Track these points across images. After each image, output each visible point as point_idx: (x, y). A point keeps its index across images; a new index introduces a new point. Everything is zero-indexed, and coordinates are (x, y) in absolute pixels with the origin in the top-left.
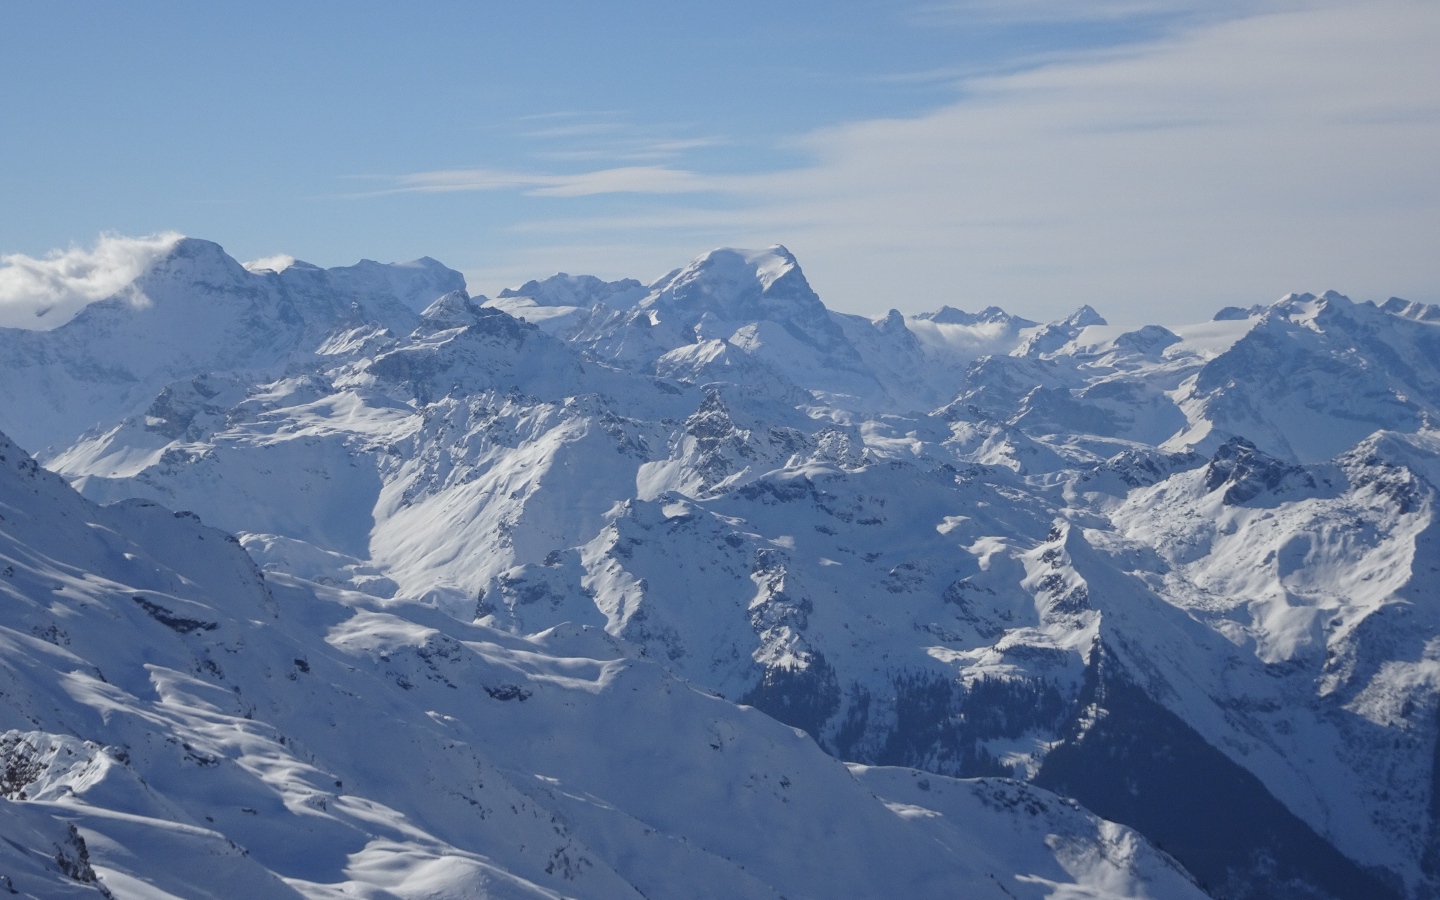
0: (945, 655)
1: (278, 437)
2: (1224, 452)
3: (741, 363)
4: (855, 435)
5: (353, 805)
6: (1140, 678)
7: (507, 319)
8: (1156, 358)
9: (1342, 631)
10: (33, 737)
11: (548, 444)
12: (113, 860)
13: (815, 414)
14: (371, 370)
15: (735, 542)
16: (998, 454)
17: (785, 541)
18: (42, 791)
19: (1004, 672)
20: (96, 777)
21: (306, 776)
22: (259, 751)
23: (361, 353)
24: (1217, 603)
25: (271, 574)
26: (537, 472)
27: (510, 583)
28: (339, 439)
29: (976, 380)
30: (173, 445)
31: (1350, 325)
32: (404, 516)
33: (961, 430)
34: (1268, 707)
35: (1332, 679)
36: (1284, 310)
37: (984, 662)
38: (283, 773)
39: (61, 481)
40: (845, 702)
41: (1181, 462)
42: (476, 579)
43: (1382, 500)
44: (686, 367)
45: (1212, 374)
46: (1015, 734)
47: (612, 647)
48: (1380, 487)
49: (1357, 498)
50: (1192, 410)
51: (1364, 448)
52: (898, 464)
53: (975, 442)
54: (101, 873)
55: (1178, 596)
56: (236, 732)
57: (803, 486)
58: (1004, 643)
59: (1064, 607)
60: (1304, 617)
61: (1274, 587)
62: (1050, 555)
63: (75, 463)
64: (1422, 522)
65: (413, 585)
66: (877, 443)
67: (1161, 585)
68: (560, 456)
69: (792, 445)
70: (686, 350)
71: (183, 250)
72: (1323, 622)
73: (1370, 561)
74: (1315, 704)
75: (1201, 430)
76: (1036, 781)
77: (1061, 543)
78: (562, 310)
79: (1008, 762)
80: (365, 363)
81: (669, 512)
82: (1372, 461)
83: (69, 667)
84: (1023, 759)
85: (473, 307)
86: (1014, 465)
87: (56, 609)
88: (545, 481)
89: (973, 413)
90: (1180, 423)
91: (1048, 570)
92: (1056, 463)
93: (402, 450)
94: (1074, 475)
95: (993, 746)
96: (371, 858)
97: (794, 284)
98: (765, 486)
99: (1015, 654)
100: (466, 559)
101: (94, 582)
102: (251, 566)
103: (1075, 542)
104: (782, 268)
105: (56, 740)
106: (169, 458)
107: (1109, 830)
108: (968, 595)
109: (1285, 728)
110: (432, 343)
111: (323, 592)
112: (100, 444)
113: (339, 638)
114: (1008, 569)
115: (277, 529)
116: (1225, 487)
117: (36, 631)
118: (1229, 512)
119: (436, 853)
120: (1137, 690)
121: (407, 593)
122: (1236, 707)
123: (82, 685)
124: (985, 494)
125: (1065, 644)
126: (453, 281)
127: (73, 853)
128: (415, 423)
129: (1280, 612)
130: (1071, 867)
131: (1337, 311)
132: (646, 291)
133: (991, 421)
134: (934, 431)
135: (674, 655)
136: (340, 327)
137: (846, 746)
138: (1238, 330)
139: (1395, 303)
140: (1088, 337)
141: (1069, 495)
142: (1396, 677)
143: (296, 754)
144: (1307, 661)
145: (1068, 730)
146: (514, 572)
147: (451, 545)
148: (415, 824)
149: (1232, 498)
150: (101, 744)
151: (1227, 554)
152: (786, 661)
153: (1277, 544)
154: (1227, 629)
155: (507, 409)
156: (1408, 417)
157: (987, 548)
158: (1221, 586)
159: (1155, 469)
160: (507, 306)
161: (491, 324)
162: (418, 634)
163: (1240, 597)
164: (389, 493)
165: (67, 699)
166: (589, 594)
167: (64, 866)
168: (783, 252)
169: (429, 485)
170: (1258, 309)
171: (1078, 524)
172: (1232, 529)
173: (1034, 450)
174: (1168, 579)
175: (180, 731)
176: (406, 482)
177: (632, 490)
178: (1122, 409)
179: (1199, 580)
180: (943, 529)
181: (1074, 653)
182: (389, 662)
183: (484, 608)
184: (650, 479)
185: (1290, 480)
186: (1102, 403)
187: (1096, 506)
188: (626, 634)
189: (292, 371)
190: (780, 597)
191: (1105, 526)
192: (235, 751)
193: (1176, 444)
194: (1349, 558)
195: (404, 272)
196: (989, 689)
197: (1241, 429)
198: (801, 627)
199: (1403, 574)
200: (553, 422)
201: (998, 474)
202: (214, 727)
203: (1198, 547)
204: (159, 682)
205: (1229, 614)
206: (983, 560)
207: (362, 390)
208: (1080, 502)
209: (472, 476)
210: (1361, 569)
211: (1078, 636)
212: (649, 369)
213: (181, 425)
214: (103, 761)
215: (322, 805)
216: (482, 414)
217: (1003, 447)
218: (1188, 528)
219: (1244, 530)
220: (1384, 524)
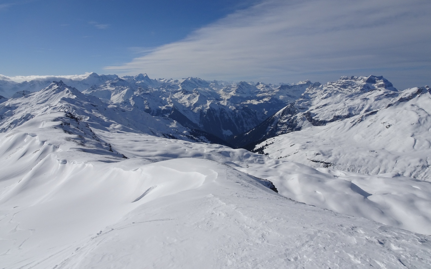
0: (160, 107)
1: (102, 90)
2: (183, 90)
3: (142, 83)
4: (152, 89)
5: (111, 121)
6: (176, 109)
7: (122, 80)
8: (177, 83)
9: (193, 105)
10: (82, 116)
11: (126, 90)
12: (91, 126)
13: (149, 87)
14: (110, 84)
15: (142, 98)
16: (164, 91)
17: (147, 98)
18: (83, 120)
19: (165, 108)
20: (88, 119)
21: (106, 119)
22: (102, 116)
23: (109, 82)
24: (183, 102)
25: (102, 101)
26: (125, 92)
27: (123, 102)
28: (108, 90)
29: (162, 84)
30: (93, 91)
31: (193, 80)
32: (114, 96)
33: (161, 89)
34: (187, 111)
35: (192, 108)
36: (187, 79)
37: (164, 108)
38: (104, 118)
39: (83, 94)
40: (152, 111)
41: (179, 91)
42: (120, 101)
43: (196, 94)
44: (138, 83)
45: (182, 84)
46: (166, 113)
47: (132, 107)
48: (195, 93)
49: (194, 94)
50: (180, 87)
51: (194, 90)
52: (156, 91)
53: (162, 89)
54: (90, 127)
55: (179, 102)
56: (100, 115)
57: (148, 93)
58: (165, 106)
59: (170, 103)
60: (190, 103)
61: (187, 101)
62: (169, 99)
63: (84, 92)
64: (199, 96)
65: (115, 102)
66: (154, 90)
67: (178, 101)
68: (127, 91)
69: (147, 90)
70: (138, 82)
71: (93, 74)
72: (191, 104)
73: (195, 99)
74: (191, 111)
75: (181, 88)
76: (168, 117)
77: (170, 98)
78: (127, 79)
79: (166, 116)
80: (110, 83)
81: (137, 96)
82: (195, 91)
83: (85, 110)
84: (167, 116)
85: (119, 79)
86: (166, 91)
87: (83, 105)
88: (126, 93)
89: (162, 87)
90: (179, 88)
91: (169, 100)
92: (169, 91)
93: (113, 91)
94: (171, 92)
95: (165, 114)
96: (113, 125)
97: (147, 77)
98: (145, 93)
99: (166, 107)
100: (119, 100)
101: (87, 102)
102: (100, 100)
103: (171, 97)
104: (146, 75)
105: (84, 116)
106: (93, 92)
107: (174, 121)
108: (162, 102)
109: (188, 112)
110: (116, 81)
111: (107, 103)
112: (86, 91)
113: (109, 107)
114: (166, 100)
115: (102, 98)
116: (183, 93)
117: (81, 107)
118: (183, 95)
119: (118, 125)
120: (176, 110)
121: (114, 103)
122: (184, 111)
123: (86, 111)
124: (163, 94)
125: (170, 106)
126: (117, 76)
127: (87, 126)
128: (114, 88)
129: (188, 103)
130: (171, 124)
131: (192, 79)
132: (134, 77)
133: (164, 88)
134: (159, 89)
135: (138, 108)
136: (107, 80)
137: (152, 115)
138: (184, 80)
139: (196, 78)
140: (171, 81)
141: (170, 94)
142: (197, 108)
143: (105, 117)
144: (190, 107)
145: (171, 113)
146: (123, 101)
147: (118, 99)
148: (116, 122)
149: (183, 94)
150: (88, 116)
151: (183, 98)
152: (147, 108)
153: (187, 98)
154: (183, 105)
155: (122, 87)
156: (198, 87)
157: (164, 98)
158: (183, 101)
159: (177, 92)
160: (122, 78)
161: (121, 80)
162: (115, 106)
163: (185, 102)
164: (112, 94)
165: (85, 113)
166: (130, 103)
167: (87, 127)
168: (146, 74)
169: (116, 94)
170: (185, 78)
171: (171, 96)
172: (184, 96)
173: (167, 90)
174: (179, 101)
175: (95, 115)
176: (114, 93)
177: (133, 94)
178: (174, 87)
179: (181, 101)
180: (160, 97)
181: (171, 107)
182: (113, 109)
183: (121, 104)
184: (135, 93)
185: (188, 92)
186: (173, 86)
187: (172, 95)
188: (133, 106)
189: (103, 84)
190: (146, 103)
191: (173, 96)
192: (100, 117)
193: (179, 90)
194: (193, 99)
195: (113, 75)
196: (164, 110)
197: (184, 88)
198: (148, 105)
199: (197, 100)
200: (126, 88)
201: (164, 92)
202: (98, 115)
203: (181, 98)
204: (93, 111)
205: (184, 103)
206: (163, 99)
207: (109, 86)
208: (171, 94)
209: (120, 93)
210: (194, 99)
211: (171, 105)
212: (135, 84)
213: (93, 89)
214: (88, 118)
215: (108, 121)
216: (120, 88)
217: (165, 90)
218: (180, 96)
219: (185, 96)
220: (196, 96)
